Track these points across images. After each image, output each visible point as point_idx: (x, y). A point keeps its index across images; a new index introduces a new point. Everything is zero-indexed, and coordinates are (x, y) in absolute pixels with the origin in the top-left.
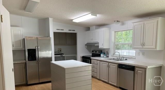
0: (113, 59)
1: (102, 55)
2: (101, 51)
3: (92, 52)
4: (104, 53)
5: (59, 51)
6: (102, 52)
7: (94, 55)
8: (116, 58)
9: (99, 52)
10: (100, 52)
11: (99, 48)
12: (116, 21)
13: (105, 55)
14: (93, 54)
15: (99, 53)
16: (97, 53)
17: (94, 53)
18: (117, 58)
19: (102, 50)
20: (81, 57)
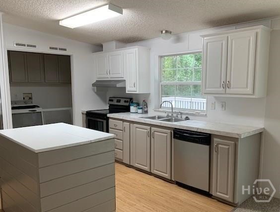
0: (159, 118)
1: (133, 109)
2: (131, 99)
3: (110, 100)
4: (138, 105)
5: (27, 99)
6: (132, 102)
7: (114, 109)
8: (165, 115)
9: (125, 102)
10: (127, 102)
11: (127, 92)
12: (164, 32)
13: (139, 109)
14: (111, 106)
15: (127, 104)
16: (122, 103)
17: (115, 103)
18: (168, 116)
19: (134, 98)
20: (83, 113)
